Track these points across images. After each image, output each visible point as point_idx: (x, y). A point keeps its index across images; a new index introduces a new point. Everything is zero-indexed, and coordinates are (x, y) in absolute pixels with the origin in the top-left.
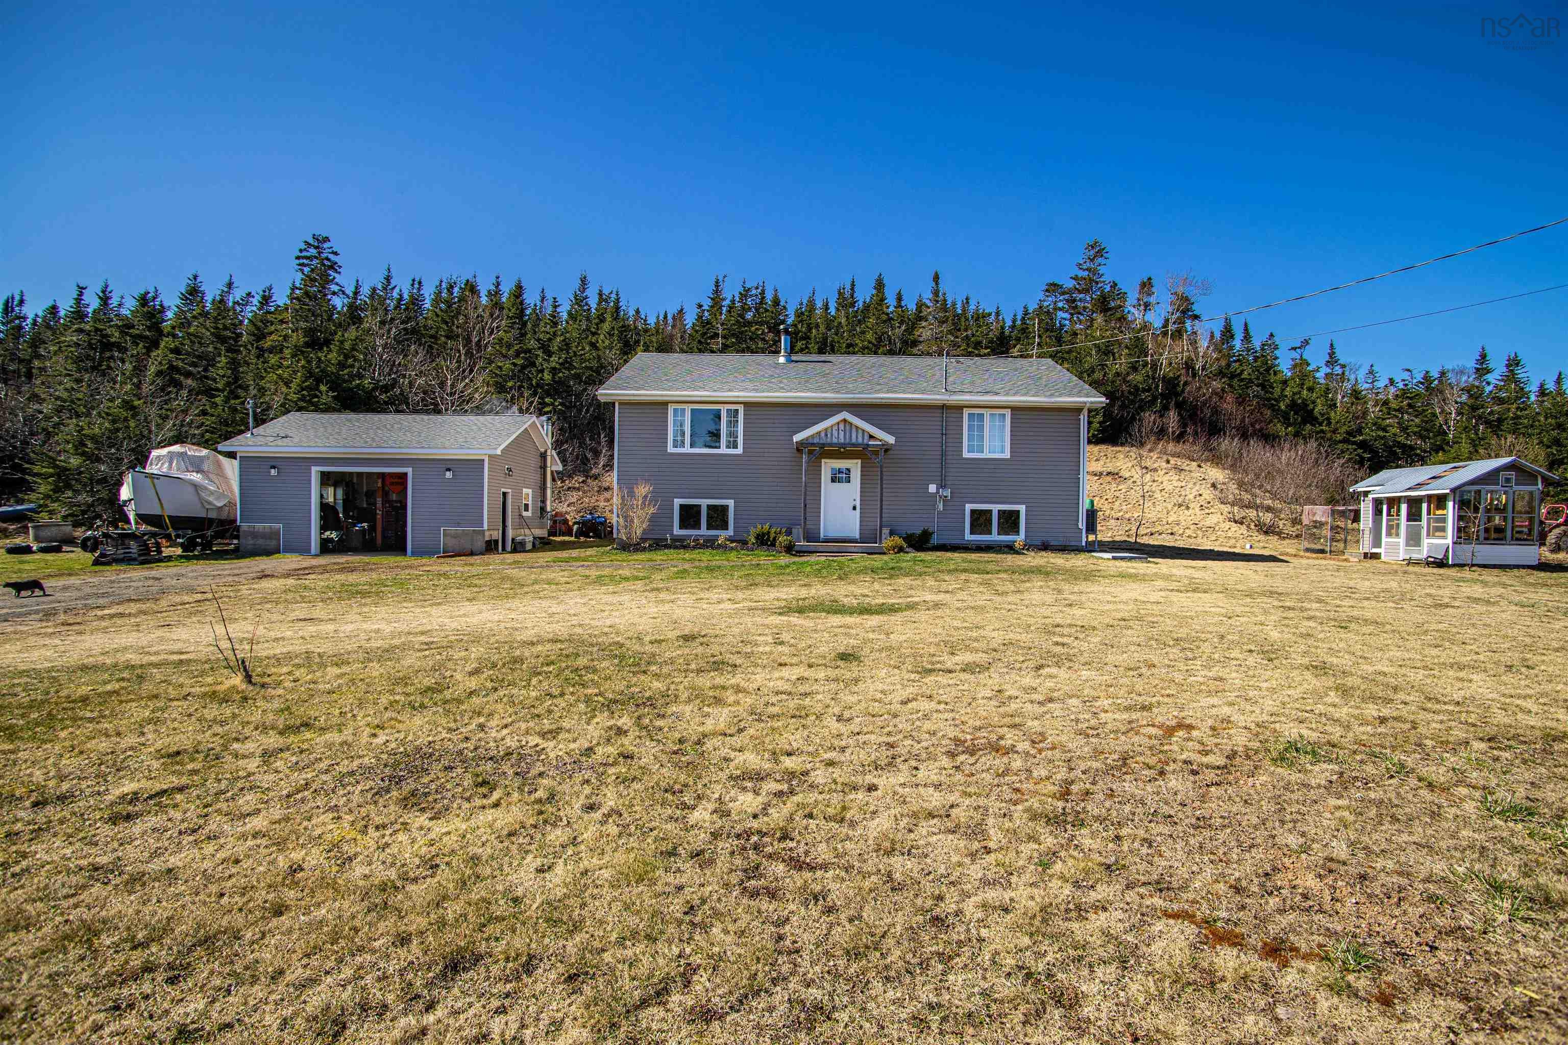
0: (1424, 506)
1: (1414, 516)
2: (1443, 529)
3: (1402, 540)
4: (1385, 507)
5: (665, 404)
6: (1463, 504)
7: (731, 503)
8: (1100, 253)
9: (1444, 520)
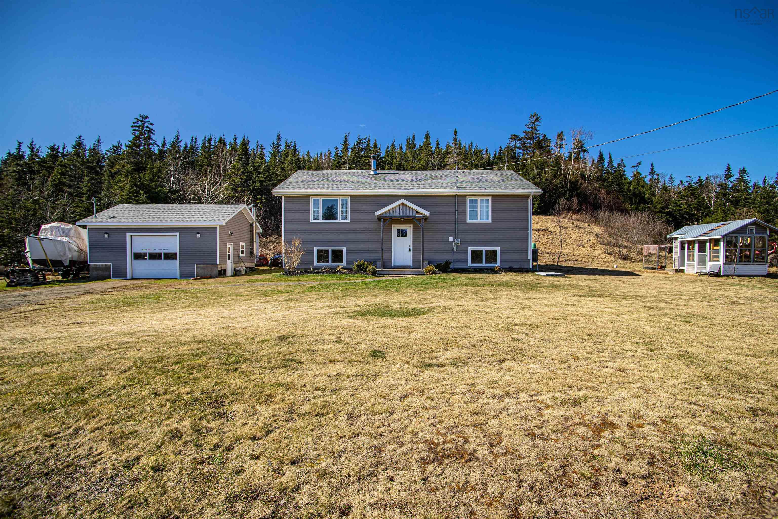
0: (708, 245)
1: (702, 249)
2: (718, 257)
3: (695, 263)
4: (686, 246)
5: (308, 197)
6: (728, 243)
7: (344, 249)
9: (718, 252)
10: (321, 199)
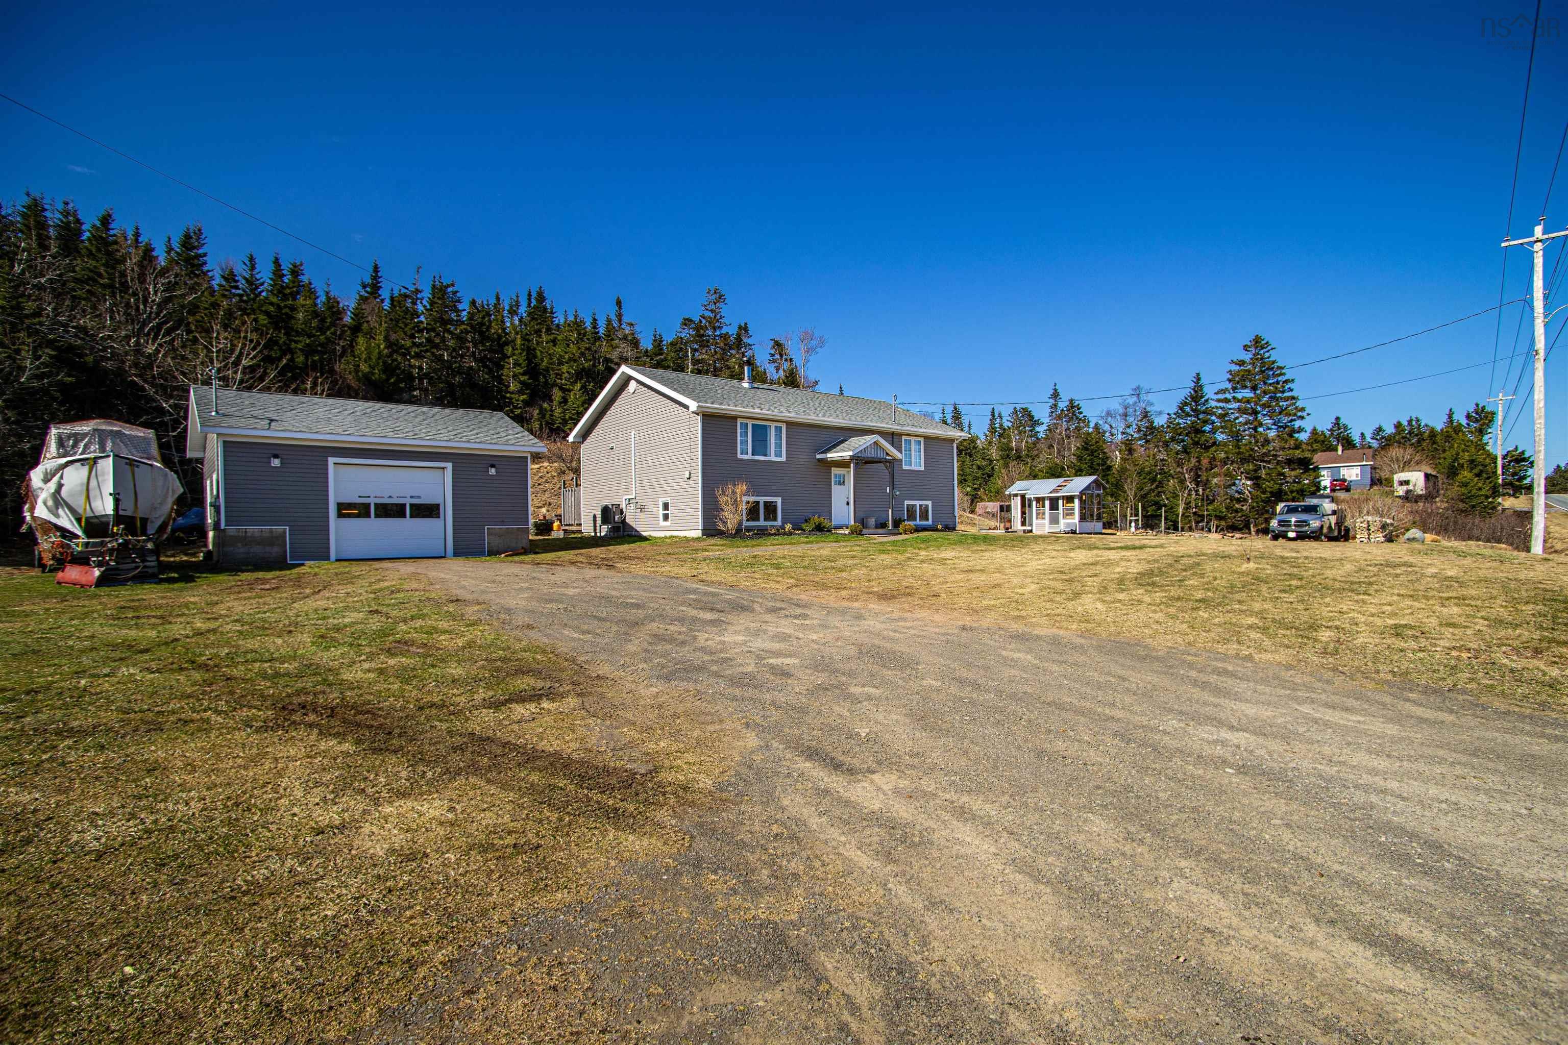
0: (1060, 502)
1: (1054, 506)
2: (1073, 514)
3: (1047, 521)
4: (1034, 503)
5: (734, 418)
6: (1081, 501)
7: (779, 500)
8: (720, 298)
9: (1073, 509)
10: (750, 423)
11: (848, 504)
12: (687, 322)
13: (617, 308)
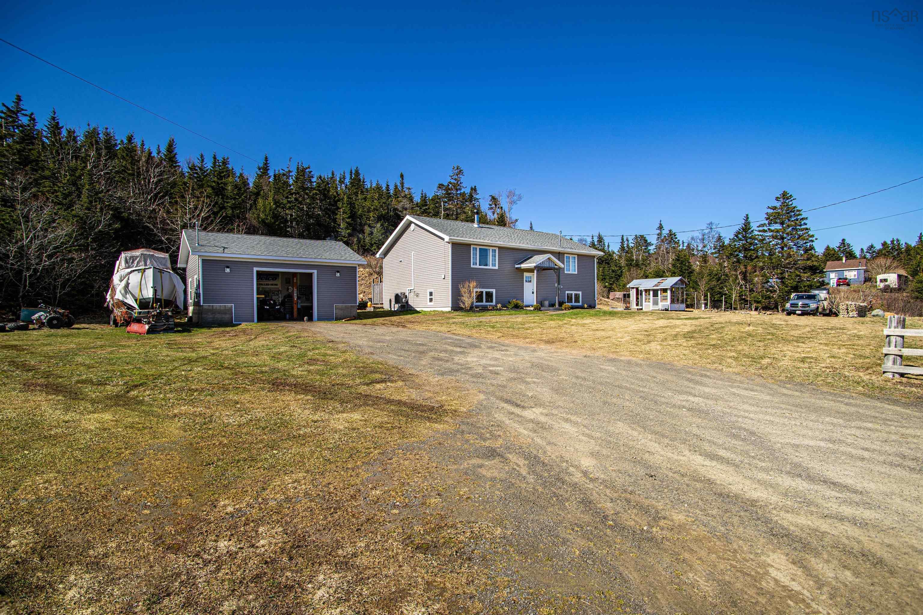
0: (659, 292)
1: (655, 294)
2: (666, 299)
3: (651, 303)
4: (644, 293)
5: (469, 245)
7: (494, 291)
8: (460, 172)
9: (667, 296)
10: (478, 248)
11: (533, 293)
12: (441, 186)
13: (401, 179)
